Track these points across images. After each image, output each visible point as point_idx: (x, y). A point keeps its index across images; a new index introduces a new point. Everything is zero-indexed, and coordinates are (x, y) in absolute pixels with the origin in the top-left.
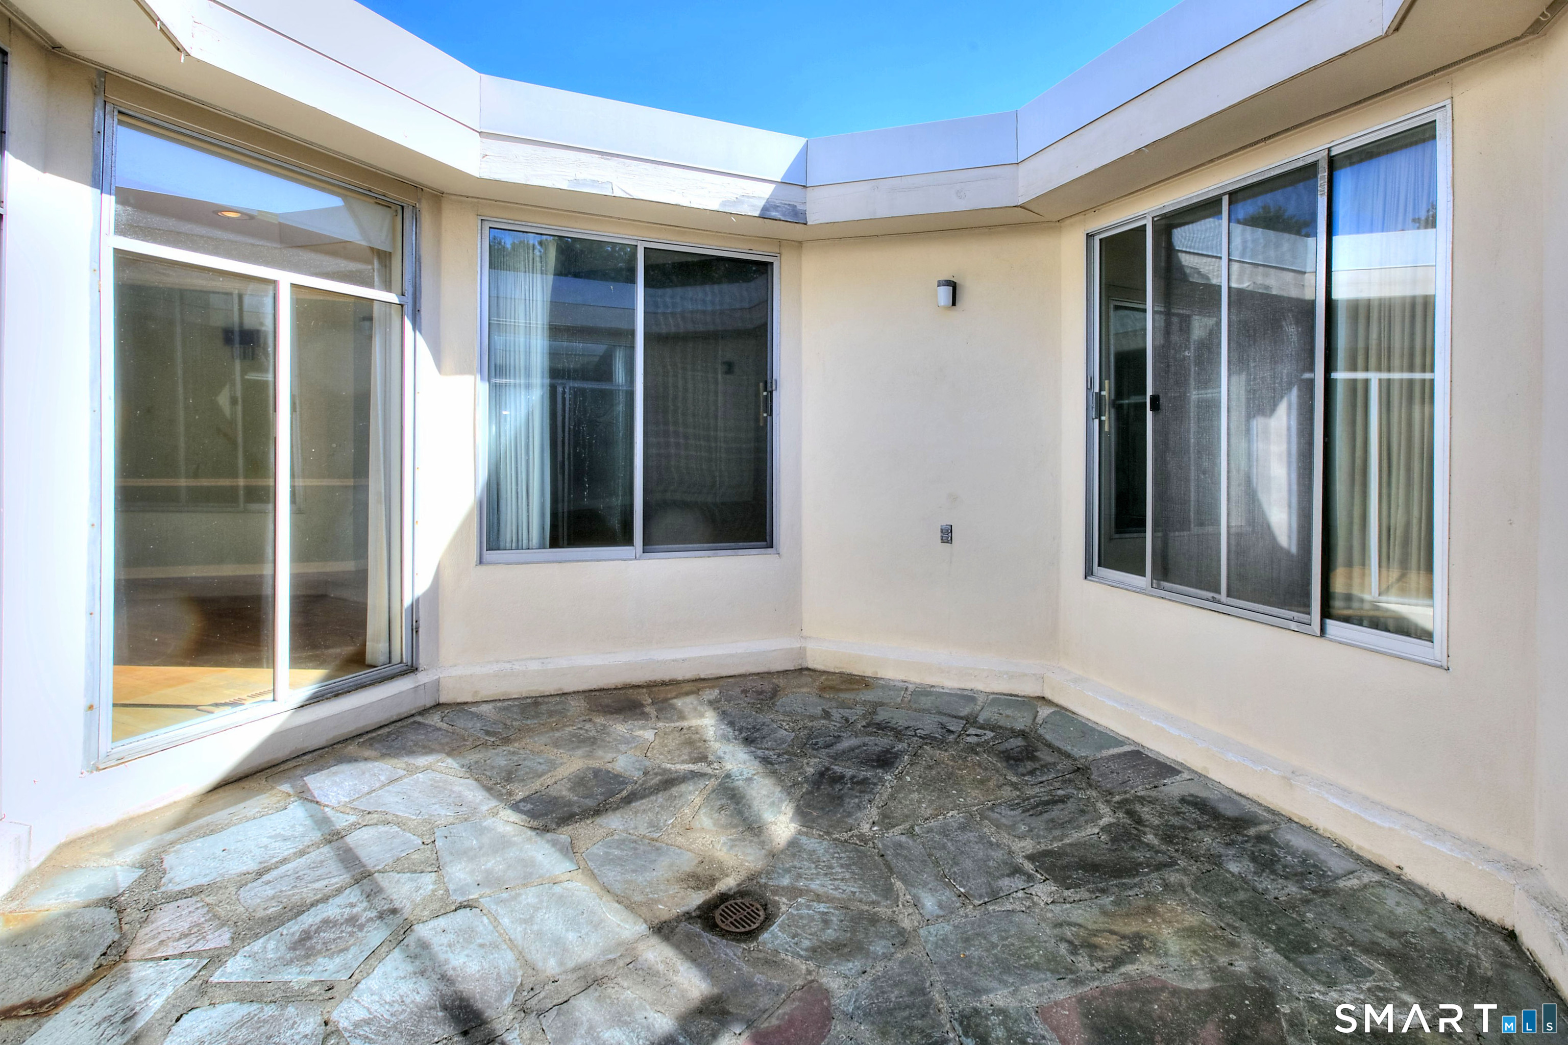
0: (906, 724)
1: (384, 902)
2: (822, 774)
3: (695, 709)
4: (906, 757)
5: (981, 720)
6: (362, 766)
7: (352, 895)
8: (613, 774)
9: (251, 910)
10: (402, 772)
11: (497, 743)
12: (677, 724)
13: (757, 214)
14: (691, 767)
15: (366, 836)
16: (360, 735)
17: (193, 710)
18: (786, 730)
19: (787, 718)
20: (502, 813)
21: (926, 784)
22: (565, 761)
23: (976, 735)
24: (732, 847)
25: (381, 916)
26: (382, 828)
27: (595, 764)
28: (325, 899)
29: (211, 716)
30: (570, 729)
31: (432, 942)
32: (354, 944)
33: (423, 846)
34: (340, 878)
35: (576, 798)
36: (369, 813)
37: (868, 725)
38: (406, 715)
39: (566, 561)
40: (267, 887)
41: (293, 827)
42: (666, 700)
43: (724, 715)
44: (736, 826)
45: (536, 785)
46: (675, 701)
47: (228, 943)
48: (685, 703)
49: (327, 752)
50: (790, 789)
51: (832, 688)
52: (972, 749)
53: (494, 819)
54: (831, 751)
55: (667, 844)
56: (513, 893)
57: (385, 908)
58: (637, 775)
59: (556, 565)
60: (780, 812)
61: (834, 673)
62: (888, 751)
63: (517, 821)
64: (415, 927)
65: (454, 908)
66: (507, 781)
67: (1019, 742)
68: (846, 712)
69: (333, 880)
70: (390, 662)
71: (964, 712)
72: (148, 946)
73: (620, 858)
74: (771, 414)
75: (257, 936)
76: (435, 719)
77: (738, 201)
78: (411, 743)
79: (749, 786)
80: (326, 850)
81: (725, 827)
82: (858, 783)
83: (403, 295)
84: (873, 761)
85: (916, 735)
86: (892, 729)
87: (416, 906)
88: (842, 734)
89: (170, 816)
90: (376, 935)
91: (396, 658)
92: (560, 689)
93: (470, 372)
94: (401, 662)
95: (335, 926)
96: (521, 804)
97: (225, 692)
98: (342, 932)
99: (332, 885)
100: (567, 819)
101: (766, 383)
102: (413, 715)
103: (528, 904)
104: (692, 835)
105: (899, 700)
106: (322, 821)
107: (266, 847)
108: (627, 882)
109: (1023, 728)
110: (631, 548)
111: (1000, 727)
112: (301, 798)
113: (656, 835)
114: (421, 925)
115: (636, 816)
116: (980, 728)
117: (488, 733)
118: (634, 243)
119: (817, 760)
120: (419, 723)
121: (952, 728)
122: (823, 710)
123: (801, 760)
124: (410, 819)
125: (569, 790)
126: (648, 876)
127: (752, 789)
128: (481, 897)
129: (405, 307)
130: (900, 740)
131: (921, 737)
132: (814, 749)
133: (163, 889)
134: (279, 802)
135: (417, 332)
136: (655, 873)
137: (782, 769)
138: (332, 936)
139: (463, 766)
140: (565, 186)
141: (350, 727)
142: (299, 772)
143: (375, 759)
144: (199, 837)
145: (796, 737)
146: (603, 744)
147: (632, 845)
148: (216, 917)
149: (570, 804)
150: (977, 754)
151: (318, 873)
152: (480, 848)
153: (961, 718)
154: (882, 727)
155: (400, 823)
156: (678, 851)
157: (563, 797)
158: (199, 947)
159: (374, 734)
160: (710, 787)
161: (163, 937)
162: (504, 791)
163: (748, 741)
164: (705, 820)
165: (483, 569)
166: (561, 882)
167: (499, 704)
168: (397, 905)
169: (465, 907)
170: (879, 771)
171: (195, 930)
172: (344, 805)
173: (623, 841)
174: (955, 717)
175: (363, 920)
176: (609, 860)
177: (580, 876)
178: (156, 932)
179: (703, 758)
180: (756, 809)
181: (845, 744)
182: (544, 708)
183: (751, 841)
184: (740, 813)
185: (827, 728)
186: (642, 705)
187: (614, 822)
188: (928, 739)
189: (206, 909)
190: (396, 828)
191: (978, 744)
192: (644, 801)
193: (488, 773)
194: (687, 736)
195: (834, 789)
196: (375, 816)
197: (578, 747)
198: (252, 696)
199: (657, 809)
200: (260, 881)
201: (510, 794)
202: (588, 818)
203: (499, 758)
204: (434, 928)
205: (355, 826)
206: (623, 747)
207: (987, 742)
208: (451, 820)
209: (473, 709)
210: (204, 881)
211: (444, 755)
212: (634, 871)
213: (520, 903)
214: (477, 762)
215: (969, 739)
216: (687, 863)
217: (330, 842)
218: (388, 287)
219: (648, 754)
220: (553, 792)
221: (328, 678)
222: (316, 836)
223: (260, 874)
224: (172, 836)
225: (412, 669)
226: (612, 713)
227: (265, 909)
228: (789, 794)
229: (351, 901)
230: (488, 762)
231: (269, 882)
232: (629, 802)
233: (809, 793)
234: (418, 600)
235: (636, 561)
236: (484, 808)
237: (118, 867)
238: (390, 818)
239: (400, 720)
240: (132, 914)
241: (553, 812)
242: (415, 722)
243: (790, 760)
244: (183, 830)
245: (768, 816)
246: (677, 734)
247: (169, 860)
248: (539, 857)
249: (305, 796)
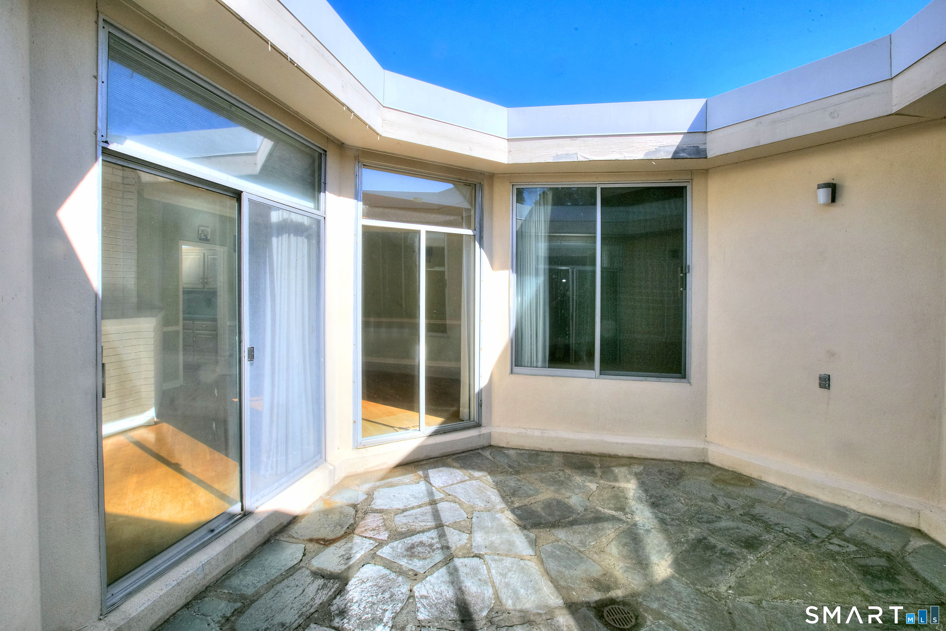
0: (776, 521)
1: (445, 541)
2: (699, 541)
3: (625, 476)
4: (770, 546)
5: (847, 534)
6: (452, 470)
7: (433, 534)
8: (567, 505)
9: (397, 527)
10: (467, 478)
11: (512, 473)
12: (612, 484)
13: (670, 157)
14: (614, 513)
15: (445, 506)
16: (454, 454)
17: (392, 429)
18: (682, 503)
19: (685, 496)
20: (506, 512)
21: (780, 572)
22: (544, 491)
23: (839, 546)
24: (625, 571)
25: (442, 548)
26: (452, 504)
27: (558, 497)
28: (423, 532)
29: (397, 433)
30: (550, 473)
31: (460, 569)
32: (429, 558)
33: (467, 519)
34: (432, 524)
35: (544, 514)
36: (449, 495)
37: (745, 514)
38: (475, 448)
39: (555, 376)
40: (404, 518)
41: (419, 493)
42: (609, 467)
43: (642, 484)
44: (631, 559)
45: (526, 501)
46: (614, 468)
47: (386, 539)
48: (620, 471)
49: (440, 460)
50: (673, 544)
51: (724, 482)
52: (832, 556)
53: (501, 514)
54: (711, 526)
55: (587, 557)
56: (500, 557)
57: (445, 545)
58: (580, 509)
59: (550, 378)
60: (663, 559)
61: (727, 471)
62: (755, 538)
63: (512, 519)
64: (455, 559)
65: (472, 555)
66: (512, 495)
67: (883, 562)
68: (730, 501)
69: (429, 524)
70: (470, 420)
71: (833, 524)
72: (362, 529)
73: (558, 557)
74: (686, 289)
75: (396, 540)
76: (487, 453)
77: (657, 151)
78: (474, 464)
79: (647, 534)
80: (429, 507)
81: (625, 557)
82: (725, 555)
83: (475, 230)
84: (742, 542)
85: (783, 532)
86: (764, 522)
87: (457, 548)
88: (722, 516)
89: (381, 474)
90: (438, 557)
91: (472, 419)
92: (551, 449)
93: (507, 269)
94: (474, 421)
95: (424, 546)
96: (516, 510)
97: (405, 422)
98: (426, 550)
99: (427, 526)
100: (537, 525)
101: (682, 267)
102: (478, 449)
103: (506, 566)
104: (602, 555)
105: (775, 501)
106: (430, 494)
107: (408, 499)
108: (559, 572)
109: (889, 550)
110: (593, 371)
111: (865, 544)
112: (425, 480)
113: (582, 549)
114: (457, 559)
115: (574, 534)
116: (844, 540)
117: (510, 466)
118: (595, 186)
119: (699, 530)
120: (480, 454)
121: (817, 534)
122: (713, 496)
123: (687, 527)
124: (465, 503)
125: (542, 508)
126: (572, 572)
127: (649, 537)
128: (485, 554)
129: (476, 236)
130: (768, 532)
131: (787, 534)
132: (698, 521)
133: (371, 506)
134: (417, 479)
135: (482, 249)
136: (576, 572)
137: (672, 529)
138: (422, 551)
139: (494, 482)
140: (550, 160)
141: (450, 450)
142: (427, 467)
143: (457, 468)
144: (387, 487)
145: (688, 510)
146: (566, 486)
147: (568, 551)
148: (385, 525)
149: (540, 516)
150: (835, 560)
151: (424, 518)
152: (492, 528)
153: (829, 528)
154: (755, 518)
155: (461, 504)
156: (593, 563)
157: (537, 512)
158: (376, 537)
159: (459, 455)
160: (621, 529)
161: (366, 528)
162: (510, 500)
163: (654, 505)
164: (614, 549)
165: (513, 376)
166: (525, 560)
167: (519, 451)
168: (450, 545)
169: (477, 557)
170: (745, 551)
171: (377, 529)
172: (441, 488)
173: (563, 547)
174: (823, 526)
175: (435, 547)
176: (552, 555)
177: (535, 560)
178: (365, 524)
179: (622, 509)
180: (648, 551)
181: (723, 524)
182: (540, 458)
183: (639, 572)
184: (637, 551)
185: (712, 509)
186: (594, 468)
187: (561, 534)
188: (794, 537)
189: (383, 520)
190: (458, 506)
191: (838, 553)
192: (580, 526)
193: (504, 489)
194: (616, 493)
195: (705, 554)
196: (451, 497)
197: (553, 485)
198: (413, 427)
199: (587, 534)
200: (403, 514)
201: (512, 502)
202: (548, 528)
203: (512, 481)
204: (462, 563)
205: (442, 500)
206: (577, 491)
207: (849, 554)
208: (482, 509)
209: (506, 451)
210: (385, 508)
211: (487, 473)
212: (565, 567)
213: (503, 564)
214: (501, 481)
215: (831, 547)
216: (596, 571)
217: (431, 505)
218: (469, 227)
219: (590, 499)
220: (534, 507)
221: (443, 423)
222: (427, 500)
223: (404, 511)
224: (378, 484)
225: (478, 425)
226: (576, 468)
227: (402, 528)
228: (673, 548)
229: (432, 536)
230: (506, 482)
231: (405, 516)
232: (572, 525)
233: (686, 551)
234: (481, 390)
235: (595, 380)
236: (498, 507)
237: (360, 492)
238: (457, 500)
239: (472, 450)
240: (360, 514)
241: (531, 518)
242: (478, 453)
243: (680, 525)
244: (383, 482)
245: (654, 558)
246: (610, 490)
247: (376, 494)
248: (518, 542)
249: (426, 478)
